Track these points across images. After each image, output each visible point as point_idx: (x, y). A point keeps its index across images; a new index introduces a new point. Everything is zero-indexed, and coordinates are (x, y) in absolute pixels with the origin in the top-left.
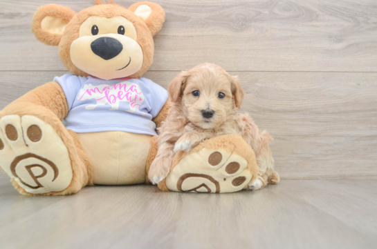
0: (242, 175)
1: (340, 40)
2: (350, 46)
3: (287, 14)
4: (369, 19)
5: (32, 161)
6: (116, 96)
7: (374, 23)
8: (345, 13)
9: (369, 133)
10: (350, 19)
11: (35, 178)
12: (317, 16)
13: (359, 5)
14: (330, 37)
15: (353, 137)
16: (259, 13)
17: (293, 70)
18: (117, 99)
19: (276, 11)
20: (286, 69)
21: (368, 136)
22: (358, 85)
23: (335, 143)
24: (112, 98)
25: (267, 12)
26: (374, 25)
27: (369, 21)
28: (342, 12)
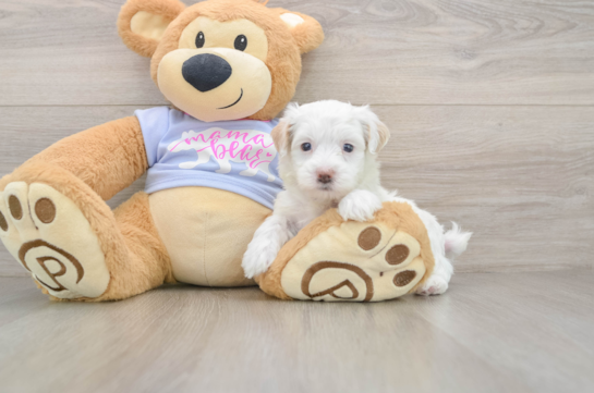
0: (410, 268)
1: (471, 55)
2: (487, 64)
3: (389, 15)
4: (516, 23)
5: (43, 251)
6: (227, 148)
7: (524, 29)
8: (479, 12)
9: (516, 200)
10: (487, 23)
11: (53, 276)
12: (436, 17)
14: (456, 51)
15: (493, 206)
16: (346, 13)
17: (398, 102)
18: (227, 154)
19: (371, 9)
20: (388, 101)
21: (516, 205)
22: (500, 125)
23: (465, 217)
24: (220, 150)
25: (357, 12)
26: (523, 32)
27: (516, 26)
28: (474, 11)
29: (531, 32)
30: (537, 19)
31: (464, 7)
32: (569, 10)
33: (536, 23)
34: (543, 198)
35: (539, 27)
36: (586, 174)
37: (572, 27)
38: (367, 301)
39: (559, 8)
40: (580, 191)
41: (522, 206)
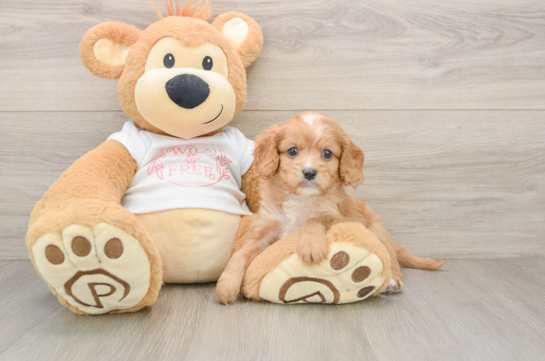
1: (435, 65)
2: (449, 72)
3: (360, 27)
4: (477, 33)
7: (485, 39)
8: (443, 24)
9: (472, 196)
10: (450, 34)
11: (96, 296)
12: (404, 29)
13: (464, 12)
14: (421, 60)
16: (320, 26)
17: (367, 107)
19: (344, 22)
21: (471, 200)
22: (460, 128)
23: (425, 210)
25: (331, 24)
26: (484, 42)
27: (477, 37)
28: (439, 22)
29: (492, 42)
30: (498, 30)
31: (429, 19)
32: (528, 21)
33: (496, 34)
34: (497, 194)
35: (499, 37)
36: (537, 172)
37: (530, 36)
38: (334, 304)
39: (518, 19)
40: (531, 188)
41: (477, 201)
